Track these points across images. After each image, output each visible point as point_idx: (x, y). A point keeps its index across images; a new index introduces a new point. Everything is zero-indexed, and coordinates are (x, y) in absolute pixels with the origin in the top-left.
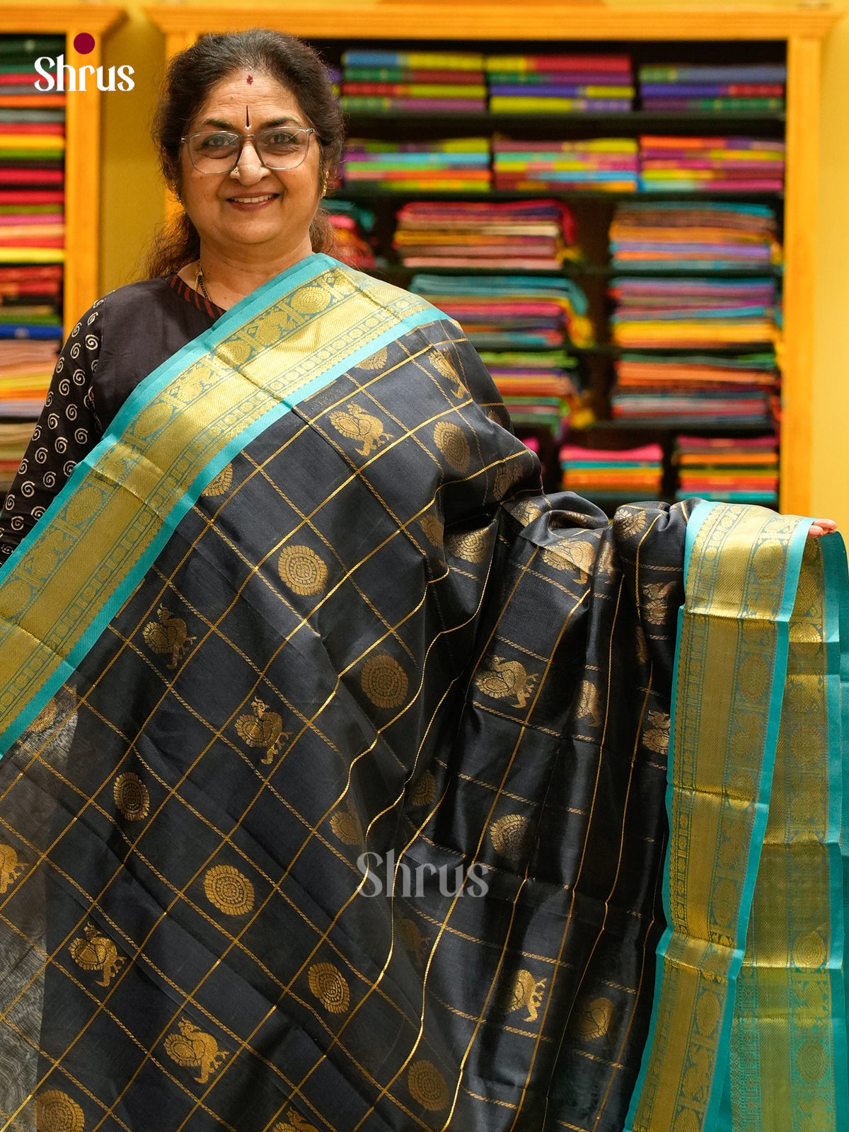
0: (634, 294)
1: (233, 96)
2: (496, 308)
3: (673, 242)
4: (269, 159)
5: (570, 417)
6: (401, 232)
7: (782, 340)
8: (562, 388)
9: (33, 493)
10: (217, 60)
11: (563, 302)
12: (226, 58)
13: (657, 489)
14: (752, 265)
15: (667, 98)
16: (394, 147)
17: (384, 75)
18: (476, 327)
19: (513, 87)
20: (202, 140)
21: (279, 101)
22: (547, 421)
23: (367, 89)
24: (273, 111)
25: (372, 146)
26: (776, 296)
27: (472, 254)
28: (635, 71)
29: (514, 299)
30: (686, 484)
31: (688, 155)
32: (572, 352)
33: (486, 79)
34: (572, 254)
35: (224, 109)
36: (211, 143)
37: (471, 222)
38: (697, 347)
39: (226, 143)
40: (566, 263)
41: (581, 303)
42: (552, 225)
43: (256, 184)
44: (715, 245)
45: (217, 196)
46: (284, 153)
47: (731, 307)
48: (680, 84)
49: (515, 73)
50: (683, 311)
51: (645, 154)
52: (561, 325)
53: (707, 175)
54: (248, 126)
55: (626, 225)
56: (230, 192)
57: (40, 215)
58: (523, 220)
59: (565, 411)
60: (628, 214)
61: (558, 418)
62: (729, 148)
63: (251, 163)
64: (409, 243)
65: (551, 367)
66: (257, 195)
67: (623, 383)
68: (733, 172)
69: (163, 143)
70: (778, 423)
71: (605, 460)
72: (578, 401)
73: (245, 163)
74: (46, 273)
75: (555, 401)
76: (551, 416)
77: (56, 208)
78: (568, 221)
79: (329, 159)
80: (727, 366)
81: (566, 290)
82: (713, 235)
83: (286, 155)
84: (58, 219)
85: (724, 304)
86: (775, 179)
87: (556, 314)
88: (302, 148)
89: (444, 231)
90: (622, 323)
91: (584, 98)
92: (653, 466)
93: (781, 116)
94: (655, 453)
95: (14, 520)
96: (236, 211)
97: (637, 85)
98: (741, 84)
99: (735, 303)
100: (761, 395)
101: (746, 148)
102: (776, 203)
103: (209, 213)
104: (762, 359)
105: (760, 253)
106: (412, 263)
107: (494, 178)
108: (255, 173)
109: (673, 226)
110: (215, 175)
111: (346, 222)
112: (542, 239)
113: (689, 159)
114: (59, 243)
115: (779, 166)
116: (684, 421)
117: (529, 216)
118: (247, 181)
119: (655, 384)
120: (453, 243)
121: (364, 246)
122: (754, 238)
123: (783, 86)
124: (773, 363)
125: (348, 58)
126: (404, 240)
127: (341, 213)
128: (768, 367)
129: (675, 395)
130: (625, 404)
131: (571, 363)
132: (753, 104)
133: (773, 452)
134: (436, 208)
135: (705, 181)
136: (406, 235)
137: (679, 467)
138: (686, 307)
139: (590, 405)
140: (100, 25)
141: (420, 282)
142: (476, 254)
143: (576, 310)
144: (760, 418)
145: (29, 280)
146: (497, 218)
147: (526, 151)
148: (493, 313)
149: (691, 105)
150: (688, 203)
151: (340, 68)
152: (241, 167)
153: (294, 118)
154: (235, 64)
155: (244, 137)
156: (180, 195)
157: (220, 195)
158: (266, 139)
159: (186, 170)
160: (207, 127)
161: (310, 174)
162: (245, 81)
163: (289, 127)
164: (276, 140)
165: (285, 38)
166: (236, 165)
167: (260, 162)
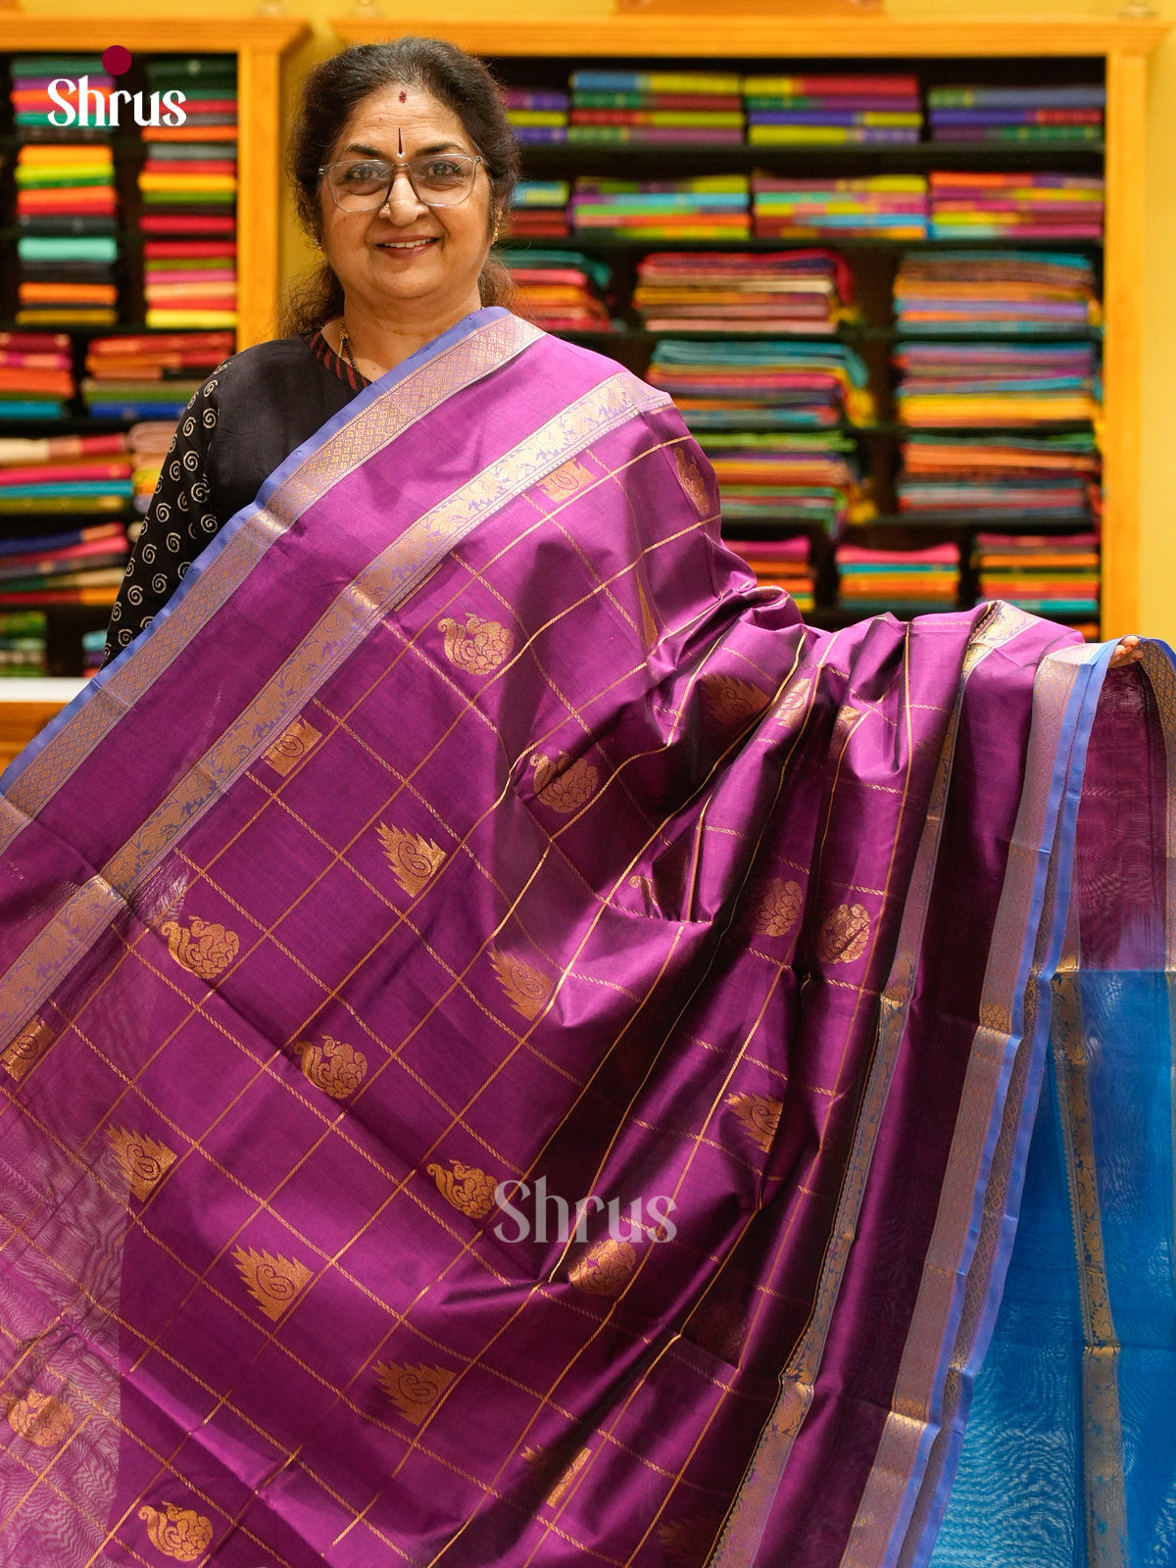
0: (924, 362)
1: (382, 116)
2: (757, 380)
3: (971, 300)
4: (425, 194)
5: (847, 512)
6: (642, 289)
7: (1102, 417)
8: (836, 476)
9: (141, 600)
10: (364, 74)
11: (839, 372)
12: (374, 71)
13: (953, 598)
15: (963, 126)
16: (633, 186)
17: (620, 101)
18: (733, 403)
19: (776, 113)
20: (344, 171)
21: (438, 124)
22: (818, 516)
23: (602, 117)
24: (432, 136)
25: (606, 186)
26: (1095, 364)
27: (729, 315)
28: (923, 94)
29: (782, 368)
30: (988, 591)
31: (989, 195)
32: (850, 433)
33: (742, 104)
34: (849, 315)
35: (371, 132)
36: (356, 175)
37: (727, 277)
38: (999, 426)
39: (375, 175)
40: (842, 325)
41: (860, 374)
42: (824, 279)
43: (409, 225)
44: (1021, 303)
45: (365, 241)
47: (1040, 378)
48: (978, 109)
49: (778, 98)
50: (983, 382)
51: (935, 194)
52: (836, 400)
53: (1010, 219)
54: (401, 153)
55: (913, 279)
56: (381, 236)
57: (210, 271)
58: (788, 274)
59: (842, 504)
60: (915, 266)
61: (833, 511)
62: (1038, 186)
63: (405, 198)
64: (653, 302)
65: (823, 450)
66: (412, 239)
67: (911, 469)
68: (1042, 216)
70: (1099, 516)
71: (891, 562)
72: (857, 492)
73: (397, 198)
74: (215, 340)
75: (829, 491)
76: (825, 510)
77: (227, 263)
78: (844, 275)
79: (502, 195)
80: (1035, 449)
81: (841, 358)
82: (1018, 291)
83: (448, 190)
84: (230, 276)
86: (1092, 223)
87: (830, 387)
88: (467, 181)
89: (694, 288)
90: (910, 397)
91: (863, 127)
92: (946, 570)
93: (1097, 148)
94: (950, 554)
95: (122, 633)
96: (388, 259)
97: (925, 111)
98: (1051, 109)
99: (1045, 373)
100: (1077, 483)
101: (1058, 186)
102: (1094, 253)
103: (356, 263)
104: (1077, 440)
105: (1075, 312)
106: (655, 326)
107: (755, 224)
108: (409, 210)
109: (971, 280)
110: (361, 214)
111: (575, 277)
112: (811, 297)
113: (989, 199)
114: (230, 304)
115: (1098, 207)
116: (985, 515)
118: (400, 220)
119: (950, 471)
120: (704, 302)
121: (599, 307)
122: (1068, 294)
123: (1102, 111)
124: (1092, 445)
125: (577, 80)
126: (646, 299)
127: (569, 266)
128: (1085, 450)
129: (976, 483)
130: (914, 495)
131: (848, 446)
132: (1065, 133)
133: (1093, 552)
134: (685, 260)
135: (1008, 226)
136: (649, 293)
137: (980, 570)
138: (986, 378)
139: (870, 496)
140: (279, 42)
141: (666, 348)
142: (732, 315)
143: (853, 382)
144: (1076, 512)
145: (194, 349)
146: (758, 271)
147: (793, 190)
148: (755, 387)
149: (991, 134)
150: (988, 253)
151: (567, 91)
152: (392, 203)
153: (458, 144)
154: (384, 78)
155: (396, 167)
156: (320, 240)
157: (369, 240)
158: (424, 170)
159: (326, 209)
160: (351, 155)
161: (476, 212)
162: (397, 99)
163: (451, 155)
164: (435, 171)
165: (446, 47)
166: (386, 201)
167: (415, 197)
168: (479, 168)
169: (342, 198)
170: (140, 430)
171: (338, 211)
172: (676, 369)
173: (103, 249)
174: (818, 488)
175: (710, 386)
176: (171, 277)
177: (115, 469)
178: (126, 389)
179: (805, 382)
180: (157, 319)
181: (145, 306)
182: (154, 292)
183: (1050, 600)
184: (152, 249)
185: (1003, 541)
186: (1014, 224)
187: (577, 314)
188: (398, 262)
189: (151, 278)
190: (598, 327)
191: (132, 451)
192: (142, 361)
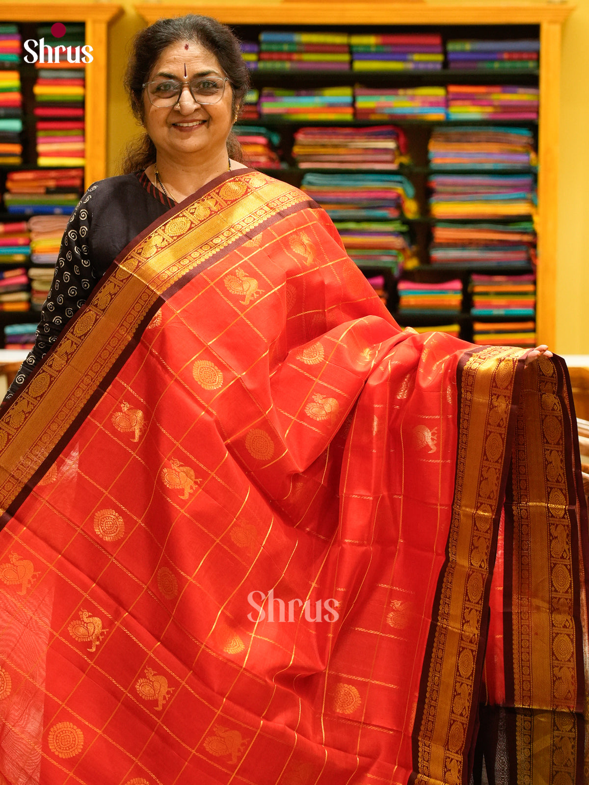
0: (444, 185)
1: (175, 57)
2: (356, 194)
3: (468, 152)
4: (199, 98)
5: (404, 263)
6: (298, 146)
7: (537, 213)
8: (398, 244)
10: (166, 34)
11: (399, 190)
12: (171, 33)
13: (459, 308)
14: (518, 166)
15: (464, 61)
16: (292, 92)
17: (286, 47)
18: (346, 206)
19: (367, 54)
20: (156, 86)
21: (205, 61)
22: (389, 265)
23: (275, 56)
24: (203, 67)
25: (278, 92)
26: (533, 186)
27: (342, 160)
28: (444, 44)
29: (368, 188)
30: (477, 304)
31: (479, 97)
32: (406, 222)
33: (350, 49)
34: (405, 160)
35: (170, 65)
36: (162, 88)
37: (341, 140)
38: (483, 218)
39: (172, 88)
40: (401, 165)
41: (411, 191)
42: (392, 141)
43: (191, 114)
44: (495, 154)
45: (166, 123)
46: (209, 94)
48: (472, 52)
49: (368, 46)
50: (475, 195)
51: (450, 97)
52: (398, 204)
53: (490, 110)
54: (186, 76)
55: (439, 141)
56: (175, 120)
57: (71, 136)
58: (374, 139)
59: (401, 259)
60: (440, 134)
61: (396, 263)
62: (504, 92)
63: (188, 100)
64: (301, 153)
65: (390, 230)
66: (192, 121)
67: (437, 241)
68: (506, 108)
69: (132, 88)
70: (535, 266)
71: (422, 289)
72: (409, 252)
73: (184, 100)
74: (73, 173)
75: (394, 252)
76: (392, 262)
77: (79, 132)
78: (402, 139)
79: (239, 98)
80: (502, 230)
81: (401, 182)
82: (494, 148)
83: (210, 95)
84: (82, 139)
85: (501, 191)
86: (531, 112)
87: (395, 198)
88: (220, 91)
89: (324, 146)
90: (437, 203)
91: (412, 61)
92: (456, 293)
93: (535, 72)
94: (457, 285)
96: (178, 132)
97: (445, 53)
98: (510, 52)
100: (524, 248)
101: (515, 92)
102: (533, 127)
103: (162, 134)
104: (525, 225)
105: (524, 158)
106: (304, 166)
107: (356, 112)
108: (190, 107)
109: (468, 142)
110: (164, 108)
111: (262, 140)
112: (386, 151)
113: (479, 99)
114: (81, 154)
115: (535, 104)
116: (475, 265)
117: (378, 136)
118: (185, 112)
119: (457, 241)
120: (329, 153)
121: (274, 156)
122: (520, 149)
123: (538, 53)
124: (532, 228)
125: (263, 37)
126: (299, 152)
127: (259, 134)
128: (528, 231)
129: (471, 248)
130: (438, 254)
131: (404, 228)
132: (519, 65)
133: (532, 284)
134: (319, 131)
135: (489, 113)
136: (300, 148)
137: (473, 294)
138: (477, 193)
139: (417, 255)
140: (107, 16)
141: (309, 178)
142: (344, 160)
143: (407, 195)
144: (523, 263)
145: (62, 178)
146: (357, 137)
147: (375, 95)
148: (356, 197)
149: (480, 65)
150: (477, 127)
151: (258, 43)
152: (181, 103)
153: (215, 71)
154: (176, 37)
155: (183, 84)
156: (143, 122)
157: (168, 121)
158: (198, 86)
159: (147, 105)
160: (159, 78)
161: (225, 107)
162: (183, 48)
163: (212, 77)
164: (204, 86)
165: (210, 20)
166: (178, 102)
167: (193, 100)
168: (227, 84)
169: (155, 100)
170: (34, 220)
171: (153, 107)
172: (314, 188)
173: (15, 125)
174: (387, 251)
175: (332, 197)
176: (51, 140)
177: (21, 240)
178: (27, 198)
179: (382, 195)
180: (43, 162)
181: (37, 155)
182: (42, 148)
183: (510, 309)
184: (41, 125)
185: (485, 278)
186: (491, 112)
187: (263, 159)
188: (184, 134)
189: (40, 140)
190: (274, 166)
191: (30, 231)
192: (35, 184)
